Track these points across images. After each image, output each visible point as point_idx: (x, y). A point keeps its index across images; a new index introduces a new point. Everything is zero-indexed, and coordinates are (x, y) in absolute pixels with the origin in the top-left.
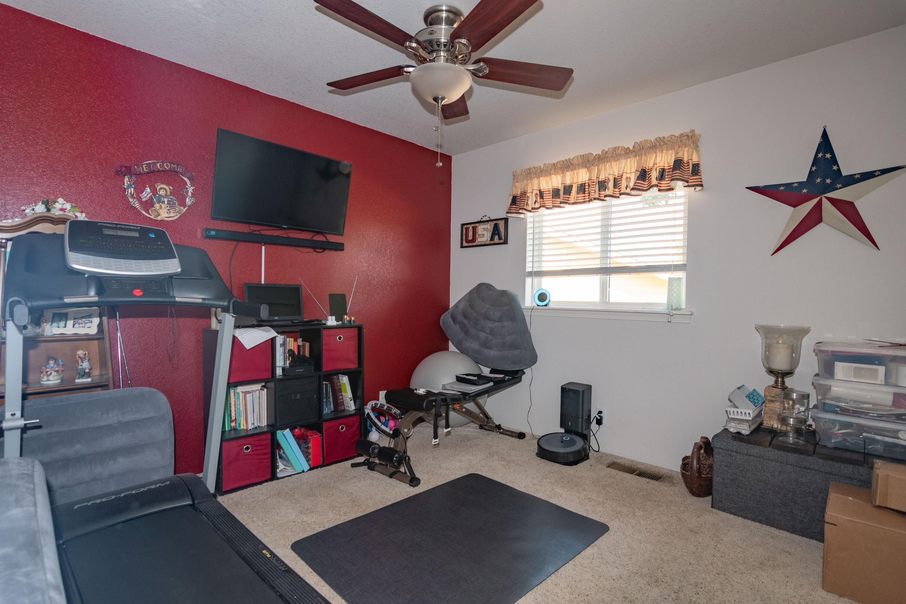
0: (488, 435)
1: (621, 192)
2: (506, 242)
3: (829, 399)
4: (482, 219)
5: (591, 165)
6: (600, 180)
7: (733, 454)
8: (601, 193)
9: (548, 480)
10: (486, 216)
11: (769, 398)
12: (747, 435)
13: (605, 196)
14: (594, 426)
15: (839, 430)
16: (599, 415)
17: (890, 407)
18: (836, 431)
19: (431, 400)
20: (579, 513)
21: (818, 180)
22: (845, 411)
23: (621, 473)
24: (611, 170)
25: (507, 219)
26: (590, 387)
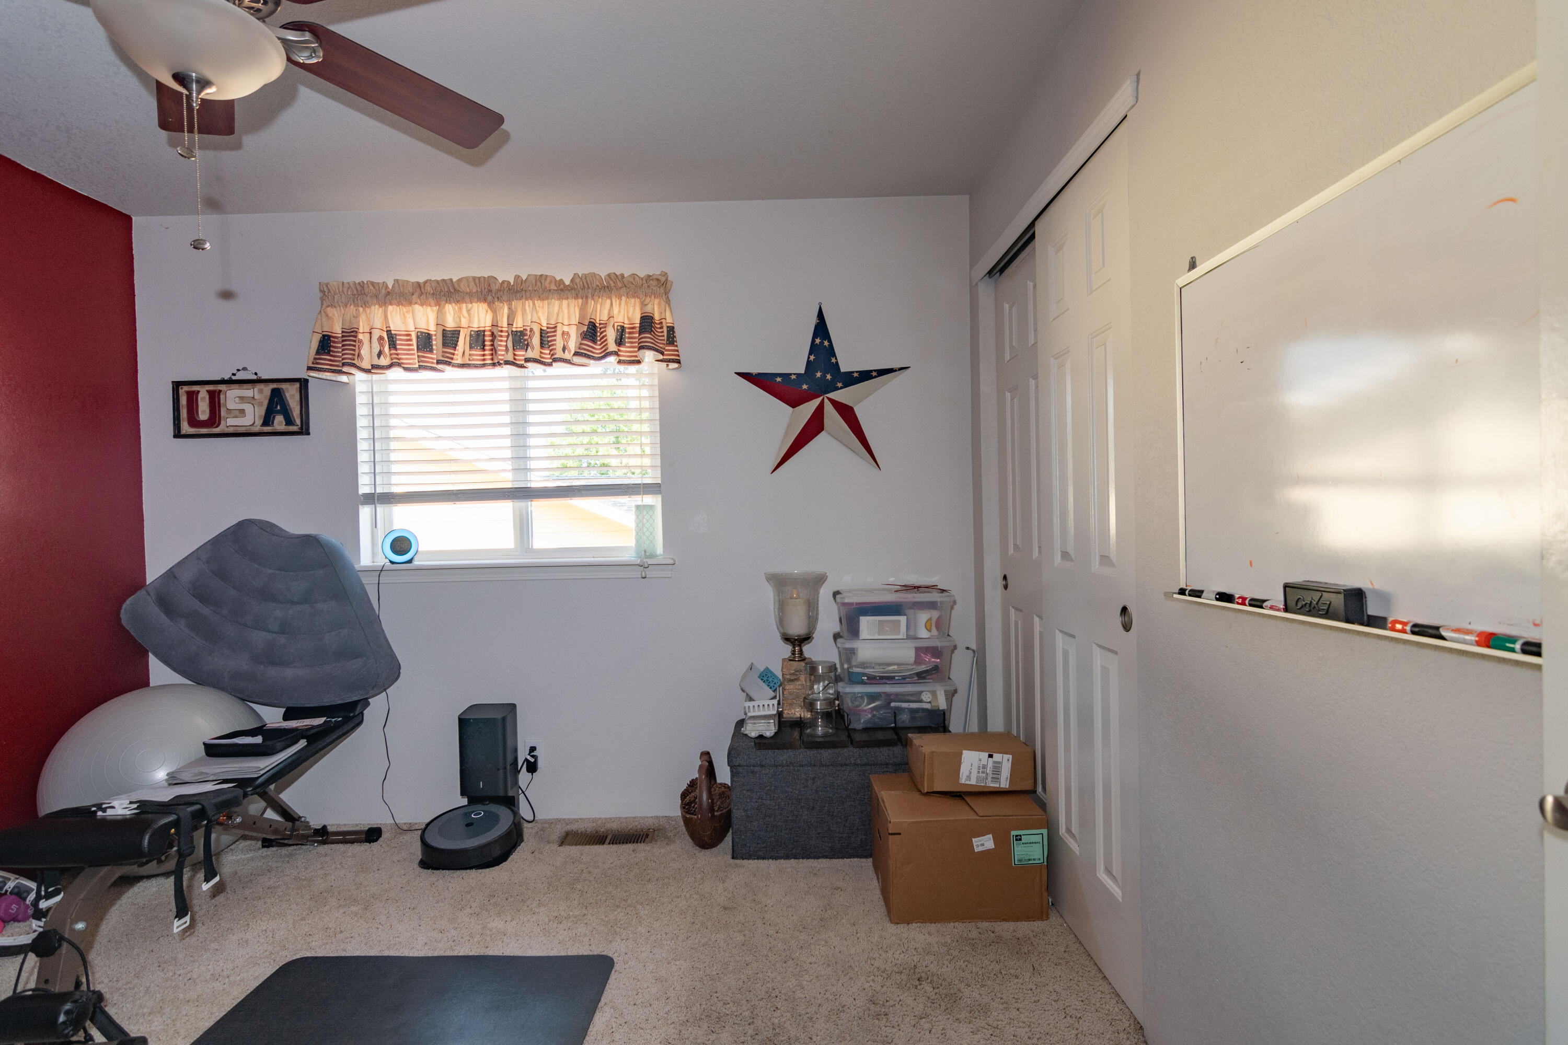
0: (290, 855)
1: (555, 356)
2: (304, 430)
3: (857, 666)
4: (234, 375)
5: (496, 299)
6: (514, 329)
7: (756, 769)
8: (516, 353)
9: (468, 911)
10: (245, 369)
11: (788, 677)
12: (771, 738)
13: (527, 360)
14: (524, 777)
15: (869, 704)
16: (532, 754)
17: (912, 665)
18: (865, 706)
19: (163, 825)
20: (552, 954)
21: (819, 375)
22: (872, 680)
23: (587, 848)
24: (535, 314)
25: (306, 381)
26: (512, 707)
